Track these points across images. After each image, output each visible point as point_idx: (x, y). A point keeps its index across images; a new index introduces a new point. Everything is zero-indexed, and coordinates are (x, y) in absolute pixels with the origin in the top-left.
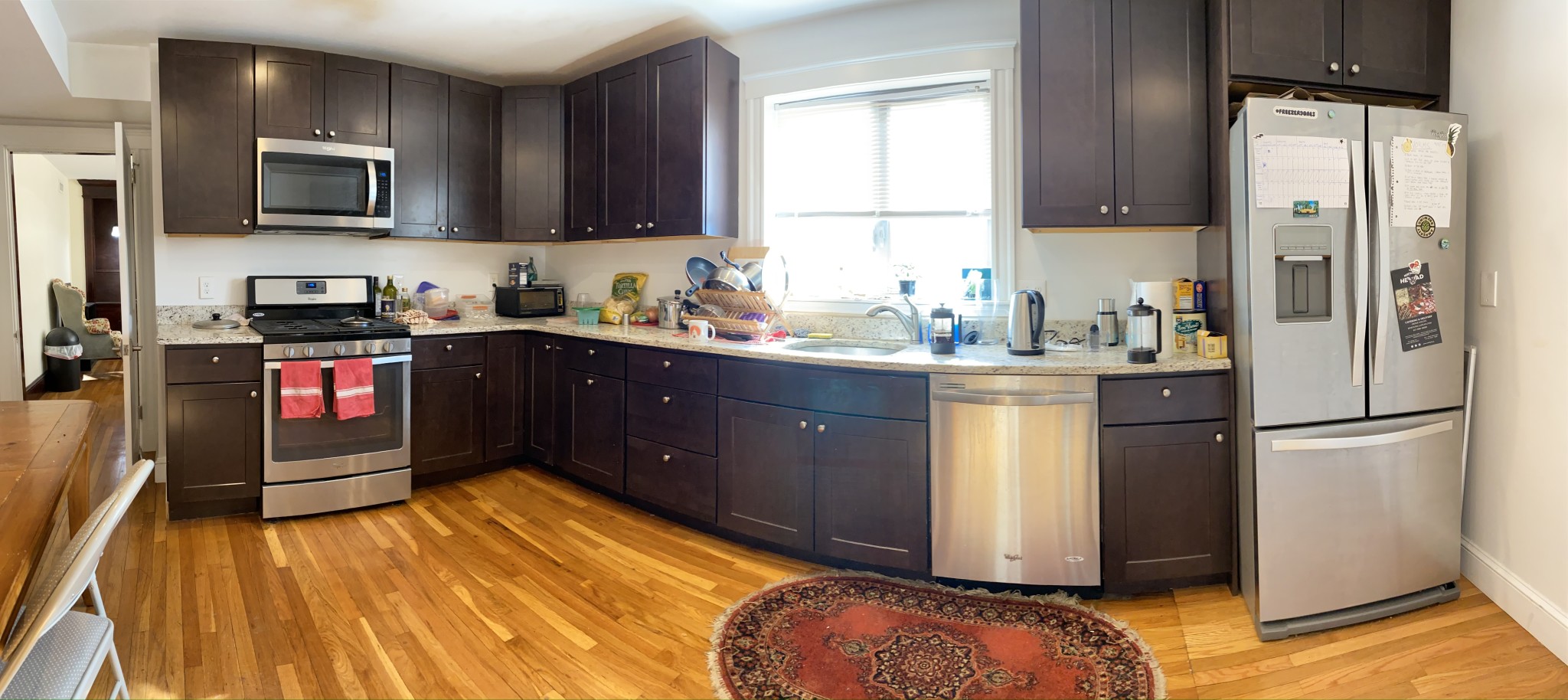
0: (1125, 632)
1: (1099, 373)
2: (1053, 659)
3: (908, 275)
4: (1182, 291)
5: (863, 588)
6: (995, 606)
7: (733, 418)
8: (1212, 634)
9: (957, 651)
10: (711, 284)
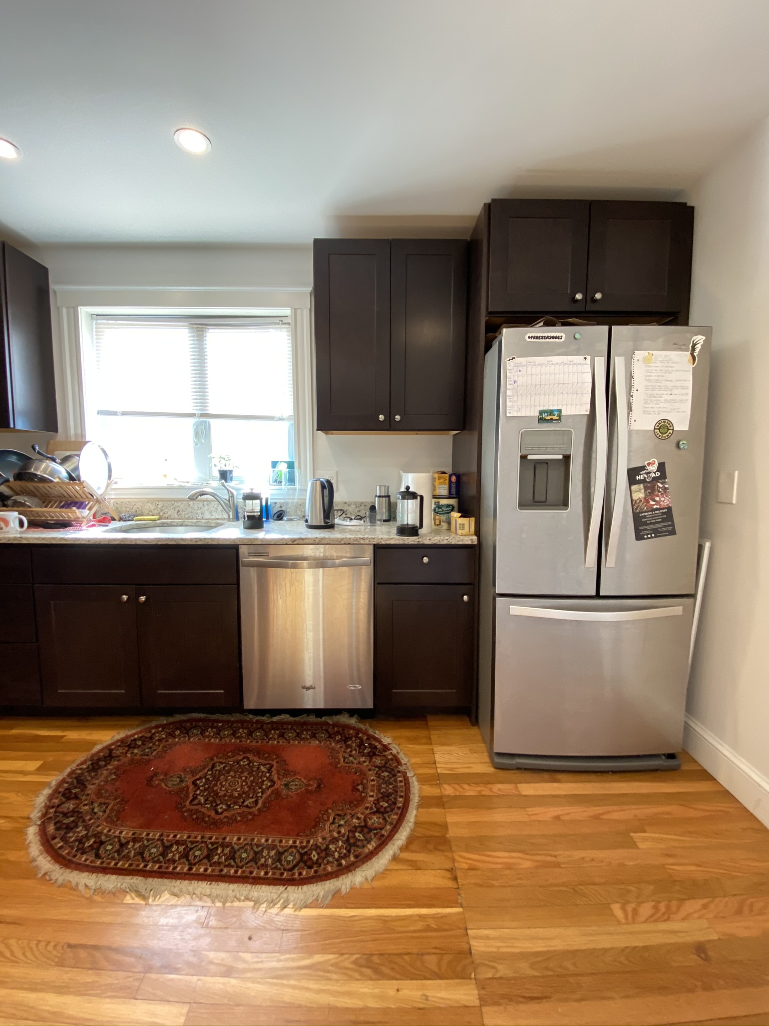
0: (390, 746)
1: (374, 543)
2: (336, 767)
3: (225, 466)
4: (440, 481)
5: (185, 729)
6: (294, 727)
7: (52, 602)
8: (455, 755)
9: (262, 767)
10: (23, 475)
